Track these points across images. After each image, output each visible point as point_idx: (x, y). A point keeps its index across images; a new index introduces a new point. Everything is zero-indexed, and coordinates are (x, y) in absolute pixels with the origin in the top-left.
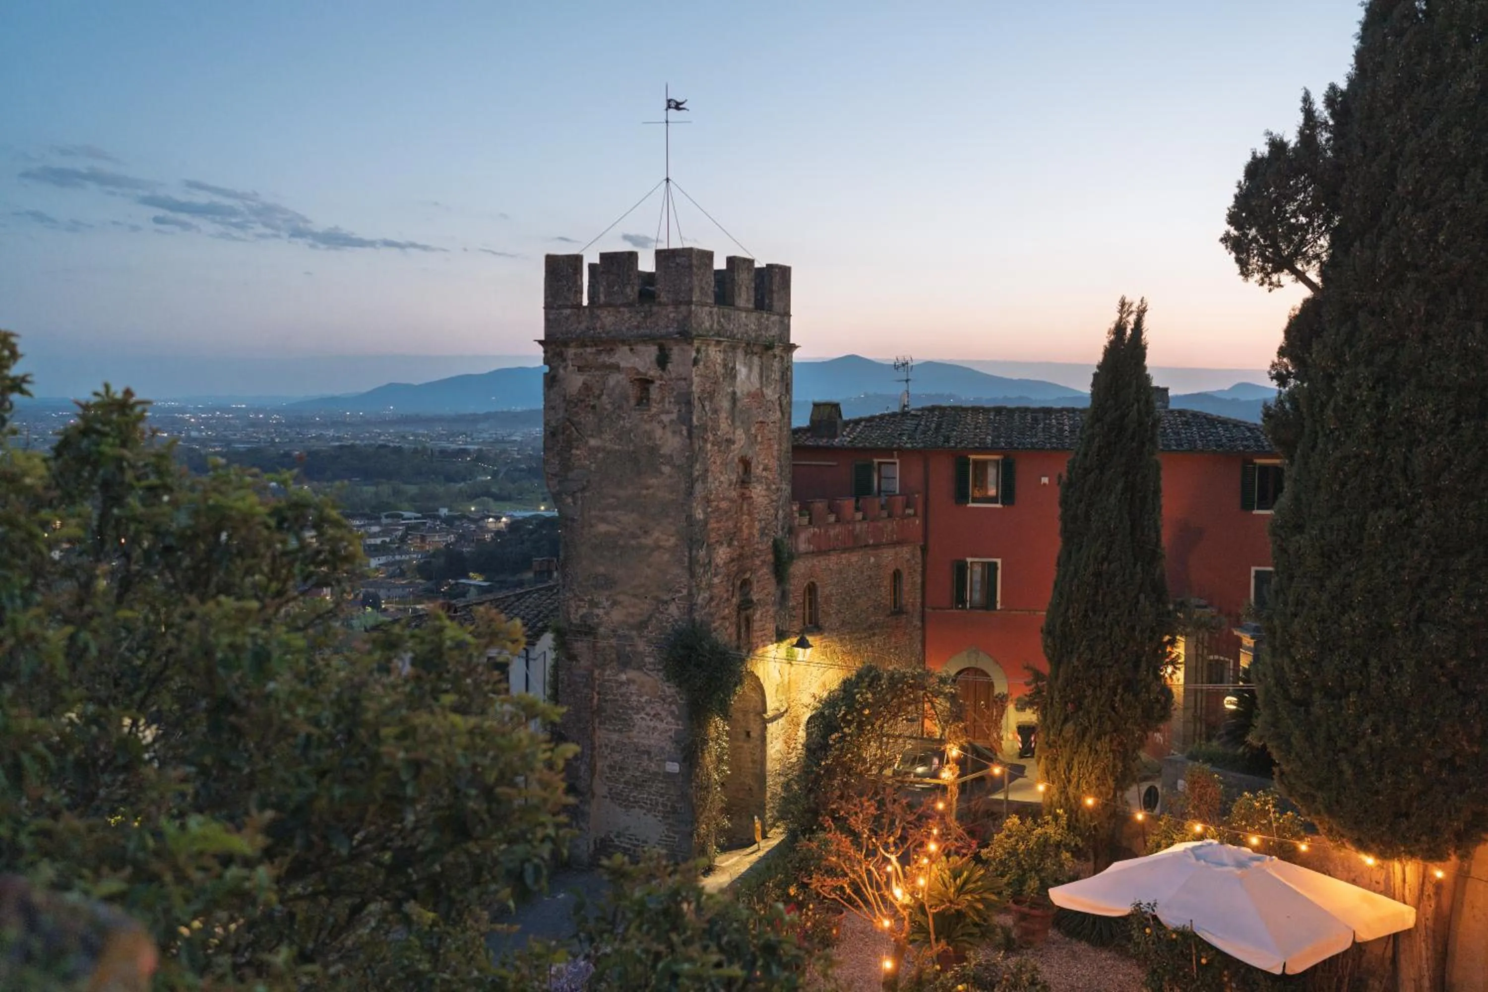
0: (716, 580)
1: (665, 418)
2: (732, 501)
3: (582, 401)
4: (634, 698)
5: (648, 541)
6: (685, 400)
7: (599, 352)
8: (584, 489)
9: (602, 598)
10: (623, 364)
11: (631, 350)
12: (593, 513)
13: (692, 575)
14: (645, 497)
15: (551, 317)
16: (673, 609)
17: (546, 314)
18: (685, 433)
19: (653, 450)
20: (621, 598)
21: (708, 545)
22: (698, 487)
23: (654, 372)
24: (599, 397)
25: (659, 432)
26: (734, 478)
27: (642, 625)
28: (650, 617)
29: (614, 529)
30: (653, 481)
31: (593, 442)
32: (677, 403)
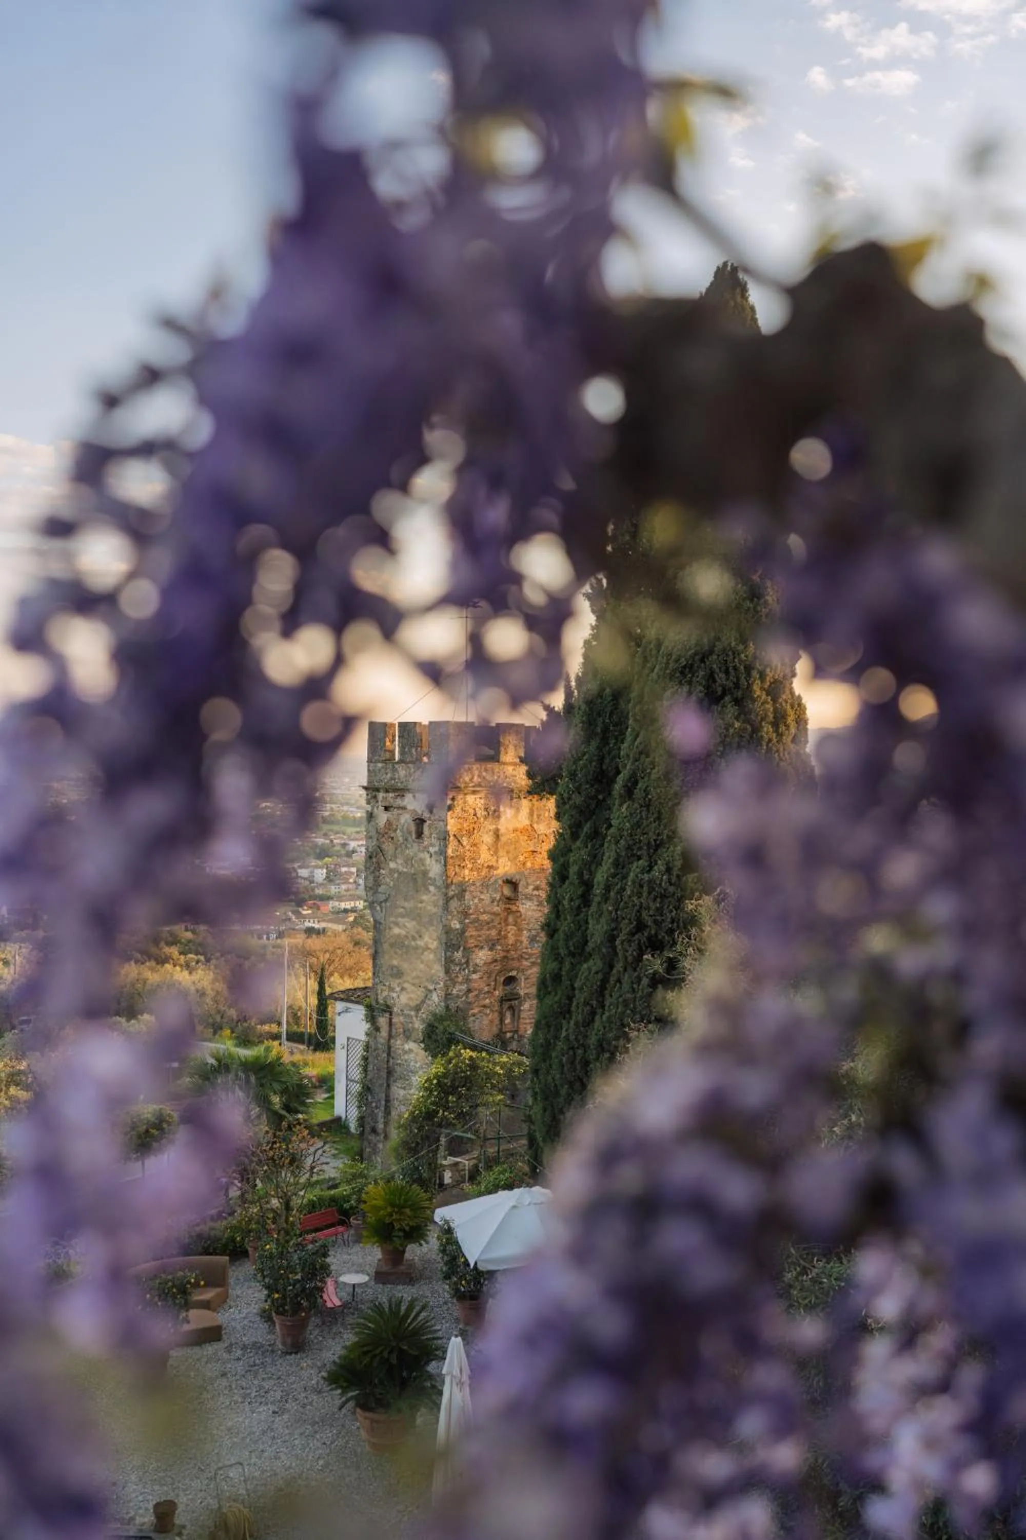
0: (474, 976)
1: (432, 850)
2: (495, 914)
3: (386, 833)
4: (412, 1064)
5: (420, 943)
6: (444, 838)
7: (396, 797)
8: (386, 901)
9: (395, 983)
10: (410, 807)
11: (414, 796)
12: (392, 919)
13: (447, 971)
14: (421, 908)
15: (371, 768)
16: (435, 997)
17: (369, 766)
18: (443, 862)
19: (425, 873)
20: (406, 985)
21: (464, 948)
22: (454, 904)
23: (426, 815)
24: (396, 830)
25: (428, 861)
26: (498, 896)
27: (417, 1009)
28: (423, 1002)
29: (403, 932)
30: (424, 897)
31: (392, 865)
32: (439, 839)
